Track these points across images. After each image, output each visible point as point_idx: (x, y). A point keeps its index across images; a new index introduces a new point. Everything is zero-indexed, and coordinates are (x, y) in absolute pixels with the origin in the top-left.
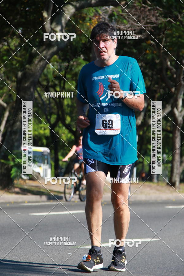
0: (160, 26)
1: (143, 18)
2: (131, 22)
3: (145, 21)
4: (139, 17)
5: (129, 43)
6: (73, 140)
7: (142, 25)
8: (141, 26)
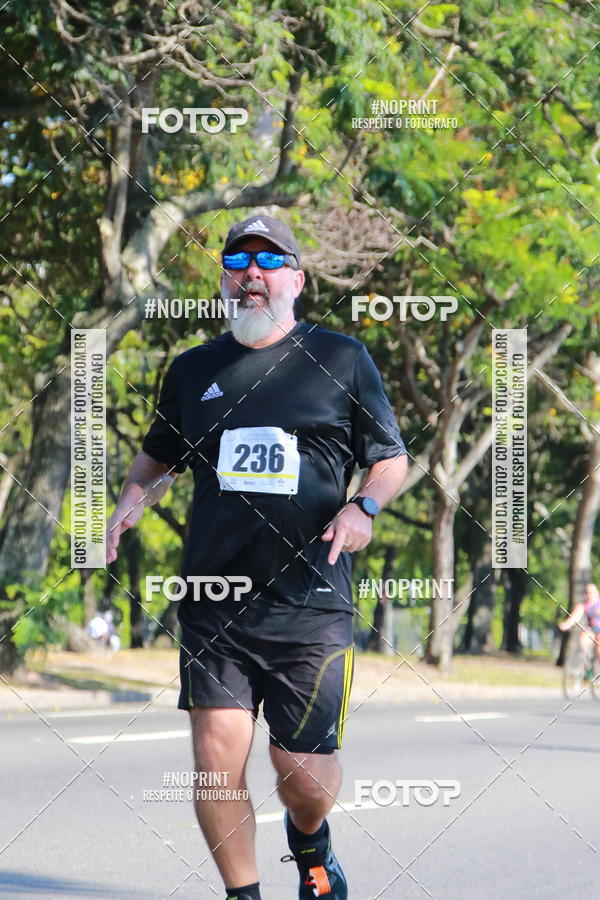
0: (398, 258)
1: (356, 238)
2: (326, 246)
3: (362, 245)
4: (346, 233)
5: (321, 301)
6: (178, 548)
7: (353, 254)
8: (351, 258)
